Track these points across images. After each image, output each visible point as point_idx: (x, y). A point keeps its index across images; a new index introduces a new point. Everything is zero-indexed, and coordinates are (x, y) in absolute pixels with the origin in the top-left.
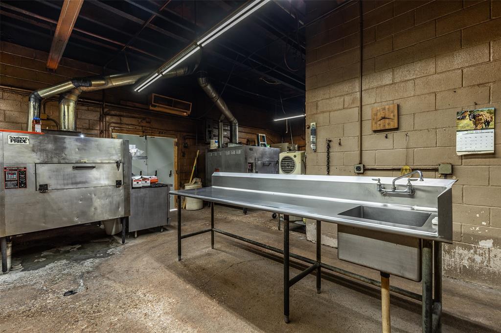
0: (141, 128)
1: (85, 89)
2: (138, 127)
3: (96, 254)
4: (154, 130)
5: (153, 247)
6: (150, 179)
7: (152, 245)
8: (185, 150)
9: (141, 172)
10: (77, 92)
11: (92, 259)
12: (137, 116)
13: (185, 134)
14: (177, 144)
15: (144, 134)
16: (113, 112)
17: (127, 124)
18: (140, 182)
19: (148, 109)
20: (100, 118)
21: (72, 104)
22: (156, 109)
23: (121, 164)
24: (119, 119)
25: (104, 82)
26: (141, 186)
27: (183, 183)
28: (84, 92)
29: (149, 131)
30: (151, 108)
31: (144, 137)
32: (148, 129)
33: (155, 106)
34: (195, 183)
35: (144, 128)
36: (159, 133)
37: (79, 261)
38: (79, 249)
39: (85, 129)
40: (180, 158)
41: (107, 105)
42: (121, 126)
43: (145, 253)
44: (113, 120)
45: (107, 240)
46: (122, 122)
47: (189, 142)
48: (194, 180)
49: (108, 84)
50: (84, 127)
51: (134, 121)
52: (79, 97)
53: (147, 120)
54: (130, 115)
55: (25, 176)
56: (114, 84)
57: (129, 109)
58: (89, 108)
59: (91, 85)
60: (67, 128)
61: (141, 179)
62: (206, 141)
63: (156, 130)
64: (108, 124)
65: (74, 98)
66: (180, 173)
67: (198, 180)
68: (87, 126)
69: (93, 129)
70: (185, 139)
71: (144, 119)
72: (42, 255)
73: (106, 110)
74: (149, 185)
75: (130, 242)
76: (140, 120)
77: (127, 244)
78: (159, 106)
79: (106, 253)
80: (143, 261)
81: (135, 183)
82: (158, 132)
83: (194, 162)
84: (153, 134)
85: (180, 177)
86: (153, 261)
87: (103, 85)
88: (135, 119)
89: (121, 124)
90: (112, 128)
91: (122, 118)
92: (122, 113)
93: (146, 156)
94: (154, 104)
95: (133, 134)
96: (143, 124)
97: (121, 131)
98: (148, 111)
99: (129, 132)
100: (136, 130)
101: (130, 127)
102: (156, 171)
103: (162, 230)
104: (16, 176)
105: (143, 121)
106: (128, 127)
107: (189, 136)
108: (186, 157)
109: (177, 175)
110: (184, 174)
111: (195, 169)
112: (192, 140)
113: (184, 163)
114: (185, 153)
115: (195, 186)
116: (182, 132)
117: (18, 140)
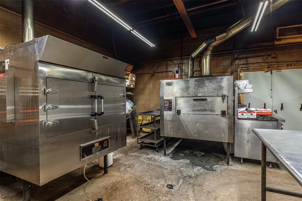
0: (266, 64)
1: (214, 44)
2: (263, 64)
3: (206, 165)
4: (280, 63)
5: (249, 181)
6: (256, 111)
7: (249, 179)
9: (265, 104)
10: (211, 48)
11: (200, 167)
12: (263, 54)
15: (270, 69)
16: (241, 56)
17: (252, 64)
18: (245, 114)
19: (274, 45)
20: (231, 63)
21: (208, 57)
22: (282, 42)
23: (226, 97)
24: (246, 60)
25: (225, 34)
26: (246, 117)
28: (215, 47)
29: (275, 66)
30: (276, 43)
31: (270, 72)
32: (274, 63)
33: (280, 40)
35: (269, 64)
37: (194, 165)
38: (202, 156)
39: (221, 73)
41: (236, 52)
42: (248, 66)
43: (236, 183)
44: (241, 63)
45: (222, 156)
46: (248, 63)
49: (229, 35)
50: (221, 72)
51: (260, 60)
52: (213, 52)
53: (273, 55)
54: (255, 55)
55: (171, 105)
56: (233, 33)
57: (254, 50)
58: (224, 57)
59: (215, 40)
60: (205, 74)
61: (246, 111)
63: (283, 63)
64: (237, 66)
65: (209, 53)
68: (222, 70)
69: (226, 72)
71: (269, 55)
72: (185, 152)
73: (235, 56)
74: (255, 117)
75: (235, 166)
76: (265, 57)
77: (231, 166)
78: (285, 39)
79: (212, 167)
80: (228, 191)
81: (240, 114)
82: (286, 65)
84: (279, 68)
86: (236, 196)
87: (225, 37)
88: (260, 57)
89: (247, 64)
90: (240, 69)
91: (248, 59)
92: (248, 55)
93: (271, 90)
94: (279, 38)
95: (258, 71)
96: (268, 61)
97: (248, 70)
98: (274, 47)
99: (254, 70)
100: (261, 67)
101: (255, 66)
102: (282, 104)
103: (270, 166)
104: (168, 104)
105: (268, 58)
106: (253, 66)
117: (169, 84)
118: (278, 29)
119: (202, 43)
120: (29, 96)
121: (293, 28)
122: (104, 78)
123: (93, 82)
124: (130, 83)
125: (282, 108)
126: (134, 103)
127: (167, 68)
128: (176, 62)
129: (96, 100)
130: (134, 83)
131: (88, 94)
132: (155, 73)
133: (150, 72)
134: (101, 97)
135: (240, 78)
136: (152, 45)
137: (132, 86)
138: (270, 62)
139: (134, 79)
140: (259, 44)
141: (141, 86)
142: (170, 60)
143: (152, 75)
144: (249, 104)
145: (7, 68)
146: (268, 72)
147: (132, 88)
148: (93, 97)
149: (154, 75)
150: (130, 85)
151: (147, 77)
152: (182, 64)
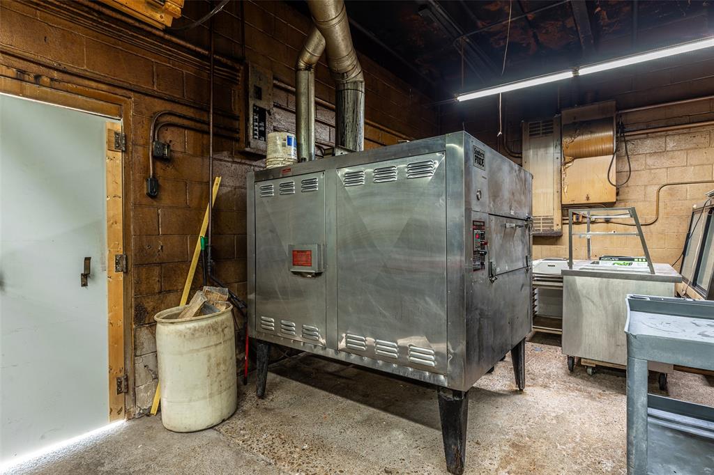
8: (160, 172)
13: (159, 106)
14: (121, 143)
27: (149, 304)
34: (205, 309)
40: (138, 205)
47: (179, 141)
48: (199, 300)
62: (248, 144)
66: (139, 266)
67: (217, 296)
70: (159, 126)
83: (200, 221)
85: (138, 282)
107: (180, 116)
108: (166, 199)
109: (121, 276)
110: (156, 271)
111: (206, 247)
112: (192, 133)
113: (156, 225)
114: (160, 181)
115: (204, 323)
116: (146, 95)
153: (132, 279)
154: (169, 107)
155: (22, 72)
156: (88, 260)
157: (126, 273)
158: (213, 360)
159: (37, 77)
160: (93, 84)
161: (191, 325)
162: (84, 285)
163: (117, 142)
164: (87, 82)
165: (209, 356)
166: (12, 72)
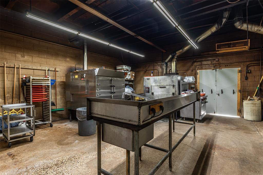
2: (211, 65)
3: (165, 120)
4: (221, 65)
8: (248, 75)
9: (212, 90)
10: (176, 57)
11: (162, 121)
12: (211, 59)
13: (248, 63)
14: (240, 71)
15: (215, 68)
16: (198, 60)
20: (192, 64)
21: (174, 62)
22: (220, 52)
23: (174, 86)
24: (200, 63)
25: (181, 50)
29: (218, 66)
32: (218, 65)
33: (218, 51)
35: (214, 65)
36: (225, 66)
39: (186, 70)
40: (243, 81)
41: (195, 58)
42: (202, 66)
44: (198, 64)
47: (253, 68)
49: (183, 50)
54: (206, 59)
55: (149, 90)
57: (206, 56)
58: (188, 61)
59: (176, 54)
63: (223, 64)
64: (195, 66)
65: (175, 60)
67: (256, 98)
69: (189, 70)
70: (248, 67)
71: (214, 60)
73: (194, 60)
76: (212, 61)
78: (221, 50)
79: (168, 121)
83: (258, 84)
84: (221, 67)
85: (243, 95)
88: (209, 61)
89: (201, 65)
90: (197, 68)
91: (202, 62)
92: (202, 60)
93: (216, 81)
94: (217, 50)
95: (208, 69)
96: (214, 63)
97: (202, 69)
98: (216, 54)
99: (206, 69)
100: (210, 67)
101: (207, 66)
102: (222, 90)
103: (197, 121)
104: (147, 89)
105: (214, 61)
106: (205, 66)
107: (253, 64)
108: (249, 80)
109: (240, 93)
110: (247, 93)
111: (258, 89)
112: (256, 66)
113: (247, 85)
114: (248, 77)
115: (250, 102)
116: (245, 62)
117: (148, 79)
118: (216, 44)
119: (170, 55)
120: (93, 86)
121: (225, 44)
122: (115, 78)
123: (111, 80)
124: (131, 77)
125: (222, 92)
126: (133, 89)
127: (154, 67)
128: (159, 64)
129: (112, 87)
130: (134, 77)
131: (110, 85)
132: (146, 70)
133: (144, 70)
134: (114, 86)
135: (197, 74)
136: (142, 56)
137: (132, 79)
138: (215, 64)
139: (133, 75)
140: (208, 53)
141: (138, 79)
142: (156, 63)
143: (145, 72)
144: (202, 90)
145: (85, 77)
146: (214, 70)
147: (132, 80)
148: (111, 86)
149: (146, 72)
150: (131, 78)
151: (142, 73)
152: (163, 65)
153: (242, 93)
154: (250, 63)
155: (226, 65)
156: (234, 90)
157: (241, 92)
158: (252, 109)
159: (228, 65)
160: (235, 64)
161: (248, 102)
162: (233, 94)
163: (239, 71)
164: (234, 64)
165: (251, 108)
166: (224, 66)
